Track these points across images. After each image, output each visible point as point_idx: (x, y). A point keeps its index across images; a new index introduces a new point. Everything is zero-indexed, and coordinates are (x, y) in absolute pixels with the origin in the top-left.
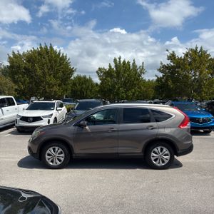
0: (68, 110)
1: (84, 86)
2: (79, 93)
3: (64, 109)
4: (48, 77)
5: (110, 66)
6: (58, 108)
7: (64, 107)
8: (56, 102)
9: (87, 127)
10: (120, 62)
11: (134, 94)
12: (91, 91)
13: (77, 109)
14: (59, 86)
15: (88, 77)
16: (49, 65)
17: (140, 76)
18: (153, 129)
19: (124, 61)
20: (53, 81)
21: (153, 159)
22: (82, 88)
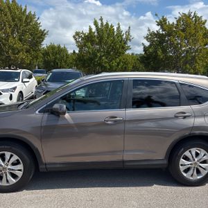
0: (39, 83)
1: (58, 56)
2: (52, 64)
3: (33, 81)
4: (11, 39)
5: (90, 29)
6: (25, 80)
7: (34, 78)
8: (21, 71)
9: (67, 115)
10: (102, 24)
11: (118, 64)
12: (65, 62)
13: (49, 80)
14: (27, 52)
15: (62, 46)
16: (12, 23)
17: (125, 43)
18: (185, 117)
19: (107, 24)
20: (19, 45)
21: (182, 168)
22: (56, 58)
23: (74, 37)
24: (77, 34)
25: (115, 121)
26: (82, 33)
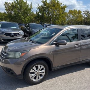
23: (5, 5)
24: (6, 3)
25: (78, 46)
26: (9, 3)
